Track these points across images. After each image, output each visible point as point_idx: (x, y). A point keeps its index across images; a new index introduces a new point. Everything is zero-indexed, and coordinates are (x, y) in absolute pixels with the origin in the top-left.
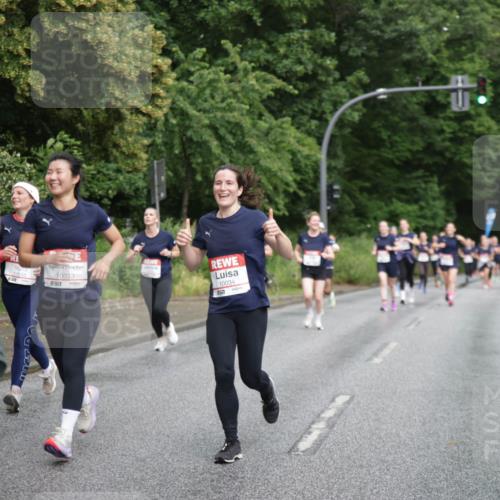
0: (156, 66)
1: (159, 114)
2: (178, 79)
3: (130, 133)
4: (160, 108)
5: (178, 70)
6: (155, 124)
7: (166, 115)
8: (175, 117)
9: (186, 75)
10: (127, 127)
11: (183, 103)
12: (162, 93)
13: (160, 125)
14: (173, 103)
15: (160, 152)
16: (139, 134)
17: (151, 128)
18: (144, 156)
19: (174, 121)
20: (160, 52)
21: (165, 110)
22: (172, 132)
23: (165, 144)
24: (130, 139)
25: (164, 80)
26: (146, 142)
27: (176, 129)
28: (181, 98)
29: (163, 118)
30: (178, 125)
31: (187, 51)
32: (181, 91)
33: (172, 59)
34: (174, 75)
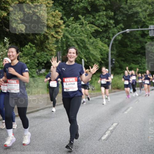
0: (59, 23)
1: (60, 37)
2: (65, 27)
3: (51, 44)
4: (60, 35)
5: (65, 24)
6: (58, 40)
7: (62, 38)
8: (64, 38)
9: (68, 26)
10: (50, 42)
11: (67, 34)
12: (61, 31)
13: (60, 41)
14: (64, 34)
15: (60, 49)
16: (53, 44)
17: (57, 42)
18: (55, 50)
19: (64, 40)
20: (60, 18)
21: (62, 36)
22: (64, 43)
23: (61, 46)
24: (51, 45)
25: (61, 27)
26: (56, 46)
27: (65, 42)
28: (66, 33)
29: (61, 39)
30: (65, 41)
31: (68, 18)
32: (66, 30)
33: (64, 21)
34: (64, 25)
